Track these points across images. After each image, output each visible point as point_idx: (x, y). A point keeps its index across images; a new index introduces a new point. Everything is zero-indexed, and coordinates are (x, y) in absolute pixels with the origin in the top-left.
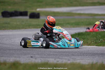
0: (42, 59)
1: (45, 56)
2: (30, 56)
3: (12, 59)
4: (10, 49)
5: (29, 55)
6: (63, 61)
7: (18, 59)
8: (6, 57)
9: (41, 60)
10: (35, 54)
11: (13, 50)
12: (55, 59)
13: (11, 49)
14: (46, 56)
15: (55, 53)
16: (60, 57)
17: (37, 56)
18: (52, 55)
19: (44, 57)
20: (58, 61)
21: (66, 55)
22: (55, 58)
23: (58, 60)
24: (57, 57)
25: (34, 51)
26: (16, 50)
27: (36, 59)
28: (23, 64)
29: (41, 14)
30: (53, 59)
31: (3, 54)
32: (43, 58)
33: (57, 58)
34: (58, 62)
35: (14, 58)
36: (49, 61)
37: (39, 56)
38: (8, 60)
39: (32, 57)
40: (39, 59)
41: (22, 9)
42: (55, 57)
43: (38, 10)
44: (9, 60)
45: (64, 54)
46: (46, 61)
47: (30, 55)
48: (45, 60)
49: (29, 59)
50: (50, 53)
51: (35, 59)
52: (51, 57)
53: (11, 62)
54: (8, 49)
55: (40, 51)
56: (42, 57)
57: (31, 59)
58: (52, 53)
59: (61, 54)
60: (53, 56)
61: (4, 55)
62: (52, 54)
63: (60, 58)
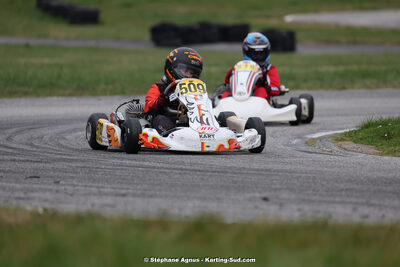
0: (306, 208)
1: (317, 198)
2: (258, 195)
3: (190, 204)
4: (182, 169)
5: (254, 192)
6: (383, 216)
7: (212, 207)
8: (166, 196)
9: (299, 210)
10: (280, 189)
11: (195, 170)
12: (354, 209)
13: (186, 170)
14: (321, 195)
15: (355, 186)
16: (373, 201)
17: (284, 195)
18: (343, 193)
19: (314, 201)
20: (366, 216)
21: (394, 193)
22: (356, 203)
23: (366, 210)
24: (364, 201)
25: (274, 177)
26: (208, 171)
27: (281, 205)
28: (234, 224)
29: (299, 36)
30: (348, 210)
31: (158, 188)
32: (310, 202)
33: (362, 204)
34: (367, 220)
35: (197, 203)
36: (330, 216)
37: (293, 196)
38: (175, 211)
39: (265, 199)
40: (295, 207)
41: (228, 18)
42: (354, 200)
43: (289, 19)
44: (180, 210)
45: (390, 188)
46: (321, 215)
47: (260, 192)
48: (319, 212)
49: (256, 207)
50: (336, 185)
51: (277, 207)
52: (338, 199)
53: (187, 217)
54: (177, 169)
55: (297, 178)
56: (303, 200)
57: (264, 206)
58: (342, 186)
59: (376, 187)
60: (348, 196)
61: (160, 190)
62: (342, 190)
63: (372, 205)
